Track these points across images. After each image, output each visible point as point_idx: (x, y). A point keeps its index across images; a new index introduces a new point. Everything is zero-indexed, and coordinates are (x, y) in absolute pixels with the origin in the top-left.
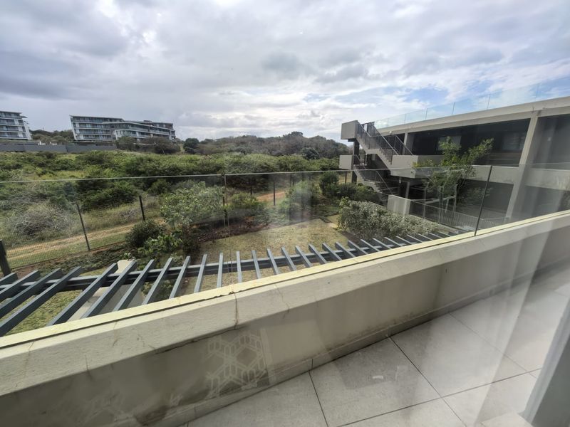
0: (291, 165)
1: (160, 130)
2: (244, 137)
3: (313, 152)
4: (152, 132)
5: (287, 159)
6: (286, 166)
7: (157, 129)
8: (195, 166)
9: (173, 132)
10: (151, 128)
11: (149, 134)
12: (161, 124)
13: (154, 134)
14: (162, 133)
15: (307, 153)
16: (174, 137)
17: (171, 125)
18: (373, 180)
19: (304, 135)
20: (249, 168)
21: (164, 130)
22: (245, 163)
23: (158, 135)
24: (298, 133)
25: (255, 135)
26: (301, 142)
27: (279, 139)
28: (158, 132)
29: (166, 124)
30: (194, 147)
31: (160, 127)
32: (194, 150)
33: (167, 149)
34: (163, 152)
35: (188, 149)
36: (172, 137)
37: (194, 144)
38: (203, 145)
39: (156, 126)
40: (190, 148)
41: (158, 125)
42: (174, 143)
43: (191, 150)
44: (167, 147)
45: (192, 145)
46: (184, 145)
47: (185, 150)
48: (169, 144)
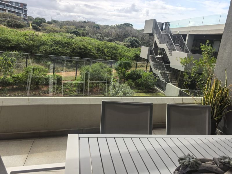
0: (106, 50)
1: (15, 8)
2: (85, 22)
3: (136, 42)
4: (7, 8)
5: (105, 44)
6: (103, 50)
7: (12, 7)
8: (24, 40)
9: (26, 11)
10: (7, 5)
11: (4, 10)
12: (17, 3)
13: (9, 11)
14: (16, 10)
15: (131, 42)
16: (26, 15)
17: (25, 5)
18: (160, 69)
19: (133, 27)
20: (68, 47)
21: (18, 8)
22: (65, 43)
23: (13, 12)
24: (130, 24)
25: (94, 22)
26: (129, 32)
27: (112, 27)
28: (13, 9)
29: (21, 4)
30: (40, 26)
31: (15, 5)
32: (40, 27)
33: (16, 24)
34: (13, 26)
35: (35, 26)
36: (24, 15)
37: (41, 23)
38: (49, 25)
39: (13, 4)
40: (36, 26)
41: (14, 4)
42: (25, 20)
43: (37, 27)
44: (17, 23)
45: (39, 23)
46: (33, 22)
47: (33, 27)
48: (19, 20)
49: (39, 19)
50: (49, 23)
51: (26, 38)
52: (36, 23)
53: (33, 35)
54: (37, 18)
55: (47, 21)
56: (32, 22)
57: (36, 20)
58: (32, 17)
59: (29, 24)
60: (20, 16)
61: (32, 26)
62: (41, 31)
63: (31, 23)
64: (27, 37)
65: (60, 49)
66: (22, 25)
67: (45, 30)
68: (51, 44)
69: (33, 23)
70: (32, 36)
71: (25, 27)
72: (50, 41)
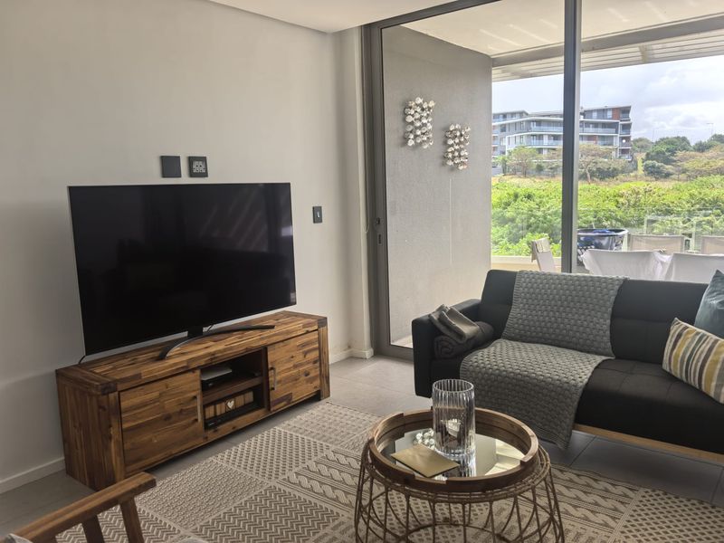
1: (596, 125)
7: (588, 124)
8: (614, 208)
9: (627, 127)
12: (602, 111)
14: (600, 132)
16: (628, 139)
17: (625, 111)
21: (604, 125)
23: (590, 138)
28: (590, 131)
29: (613, 109)
30: (668, 162)
31: (598, 118)
32: (667, 167)
33: (598, 169)
34: (589, 176)
35: (653, 166)
36: (623, 138)
37: (673, 152)
38: (698, 154)
39: (591, 118)
40: (657, 164)
41: (595, 114)
42: (624, 152)
43: (658, 168)
44: (599, 165)
45: (667, 154)
46: (648, 154)
47: (646, 168)
48: (605, 157)
49: (666, 143)
50: (702, 148)
51: (618, 202)
52: (658, 155)
53: (638, 193)
54: (662, 140)
55: (692, 144)
56: (643, 155)
57: (659, 148)
58: (648, 141)
59: (636, 162)
60: (611, 144)
61: (642, 168)
62: (672, 176)
63: (640, 157)
64: (621, 200)
65: (717, 223)
66: (615, 169)
67: (684, 171)
68: (689, 211)
69: (648, 157)
70: (635, 196)
71: (623, 172)
72: (688, 202)
